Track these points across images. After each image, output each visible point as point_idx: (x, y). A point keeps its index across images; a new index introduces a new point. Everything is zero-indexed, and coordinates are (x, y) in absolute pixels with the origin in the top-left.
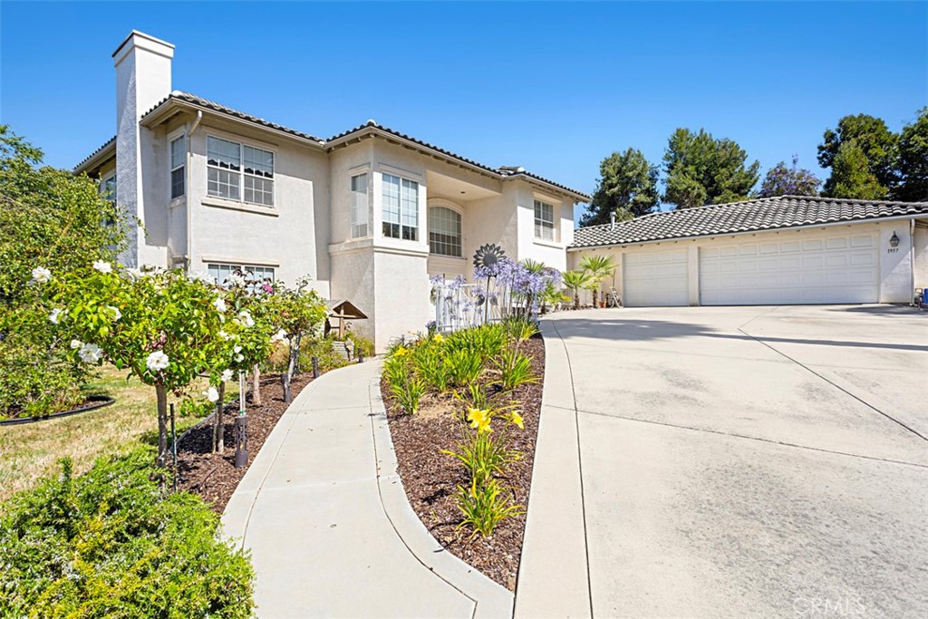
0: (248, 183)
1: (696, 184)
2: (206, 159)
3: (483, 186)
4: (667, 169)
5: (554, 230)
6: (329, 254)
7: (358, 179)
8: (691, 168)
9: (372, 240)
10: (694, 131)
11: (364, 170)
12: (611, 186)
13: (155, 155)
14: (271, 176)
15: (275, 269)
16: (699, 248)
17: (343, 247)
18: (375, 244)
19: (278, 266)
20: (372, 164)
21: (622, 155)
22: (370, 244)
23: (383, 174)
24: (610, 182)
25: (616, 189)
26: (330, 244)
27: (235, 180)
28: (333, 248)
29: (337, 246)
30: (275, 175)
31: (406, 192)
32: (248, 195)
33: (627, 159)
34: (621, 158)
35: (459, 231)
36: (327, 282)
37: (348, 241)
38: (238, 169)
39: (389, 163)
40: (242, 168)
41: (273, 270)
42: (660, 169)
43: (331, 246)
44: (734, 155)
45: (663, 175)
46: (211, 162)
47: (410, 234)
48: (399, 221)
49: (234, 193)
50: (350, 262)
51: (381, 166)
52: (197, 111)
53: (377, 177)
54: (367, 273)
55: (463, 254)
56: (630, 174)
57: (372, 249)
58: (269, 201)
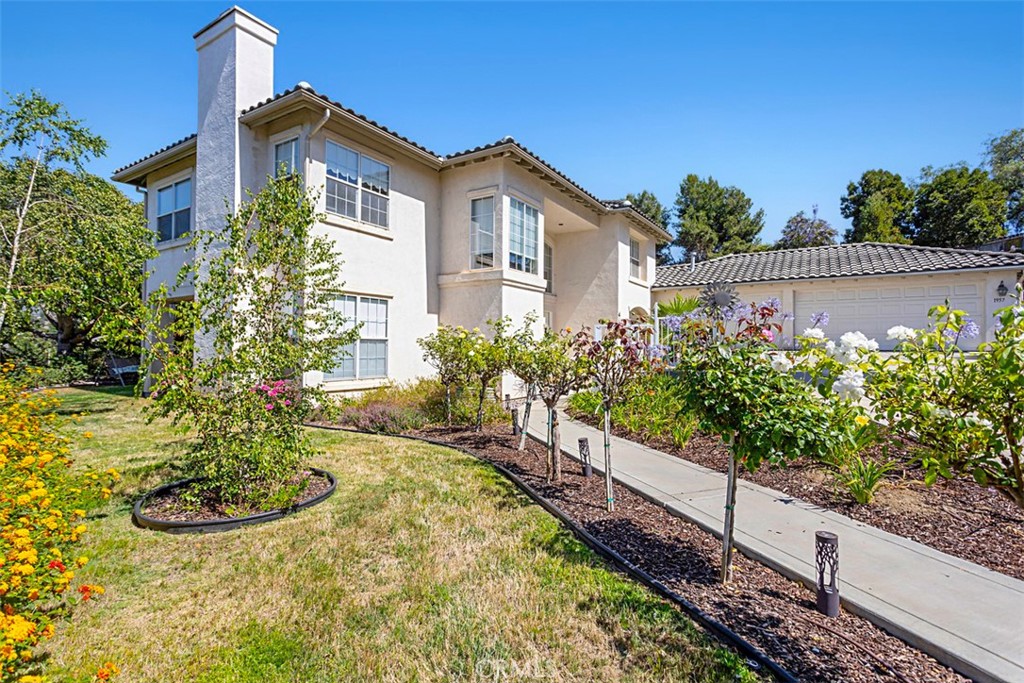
0: (364, 201)
1: (708, 229)
2: (324, 167)
3: (585, 218)
4: (678, 213)
5: (640, 268)
6: (438, 285)
7: (480, 205)
8: (702, 213)
9: (501, 272)
11: (491, 192)
13: (254, 159)
14: (386, 194)
15: (389, 300)
16: (794, 292)
17: (458, 279)
18: (505, 277)
19: (392, 298)
20: (501, 187)
21: (637, 198)
22: (498, 276)
23: (512, 199)
26: (440, 274)
27: (352, 197)
28: (444, 279)
29: (445, 277)
30: (391, 192)
31: (528, 220)
32: (364, 212)
34: (635, 200)
35: (550, 266)
36: (436, 316)
37: (465, 272)
38: (356, 182)
39: (516, 186)
40: (360, 181)
41: (386, 302)
42: (671, 213)
43: (441, 277)
44: (741, 203)
46: (329, 172)
47: (531, 267)
48: (522, 251)
49: (352, 213)
50: (468, 295)
51: (510, 190)
52: (324, 109)
53: (506, 200)
54: (492, 307)
55: (553, 290)
57: (501, 281)
58: (384, 223)
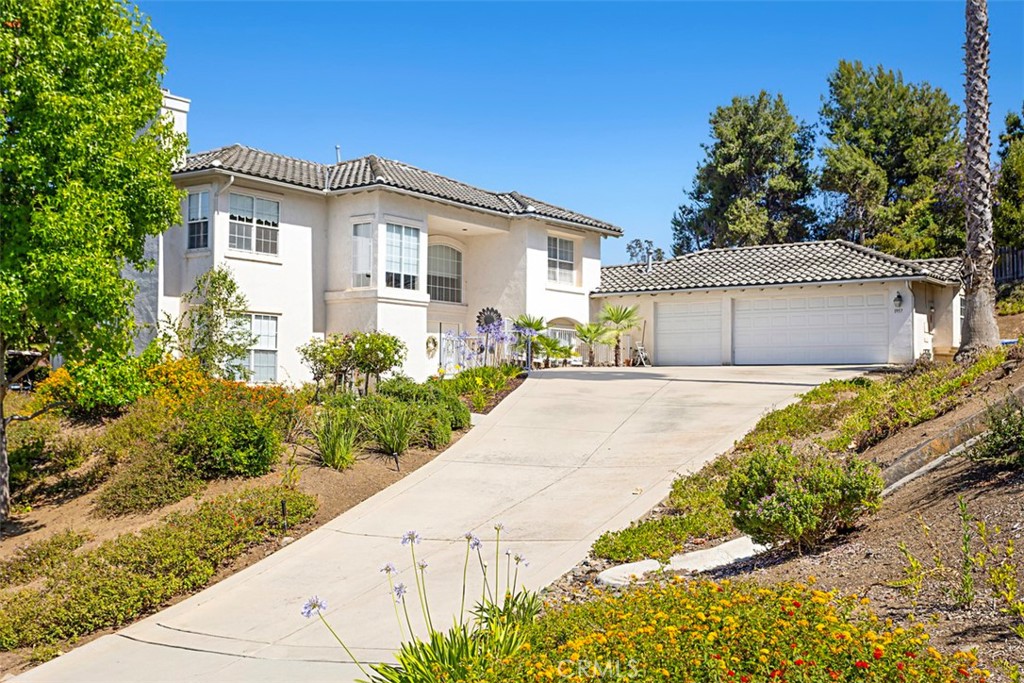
0: (259, 235)
1: (869, 163)
2: (228, 215)
3: (489, 226)
4: (827, 130)
5: (575, 272)
6: (325, 302)
7: (359, 227)
8: (864, 134)
9: (376, 291)
10: (870, 66)
11: (369, 219)
12: (728, 159)
14: (277, 226)
15: (279, 317)
16: (733, 300)
17: (342, 296)
18: (379, 295)
19: (280, 314)
20: (377, 215)
21: (750, 105)
22: (373, 295)
23: (388, 224)
24: (725, 151)
25: (735, 165)
26: (326, 291)
27: (249, 234)
28: (330, 296)
29: (331, 294)
30: (280, 224)
31: (409, 240)
32: (258, 244)
33: (756, 110)
34: (746, 108)
35: (459, 272)
37: (349, 290)
38: (251, 221)
39: (393, 212)
40: (255, 220)
41: (276, 319)
42: (818, 131)
43: (327, 294)
45: (822, 142)
46: (232, 217)
47: (410, 282)
48: (401, 270)
49: (248, 247)
50: (349, 311)
51: (386, 217)
52: (230, 176)
53: (382, 228)
54: (370, 322)
55: (463, 299)
56: (761, 139)
57: (376, 299)
58: (274, 250)
